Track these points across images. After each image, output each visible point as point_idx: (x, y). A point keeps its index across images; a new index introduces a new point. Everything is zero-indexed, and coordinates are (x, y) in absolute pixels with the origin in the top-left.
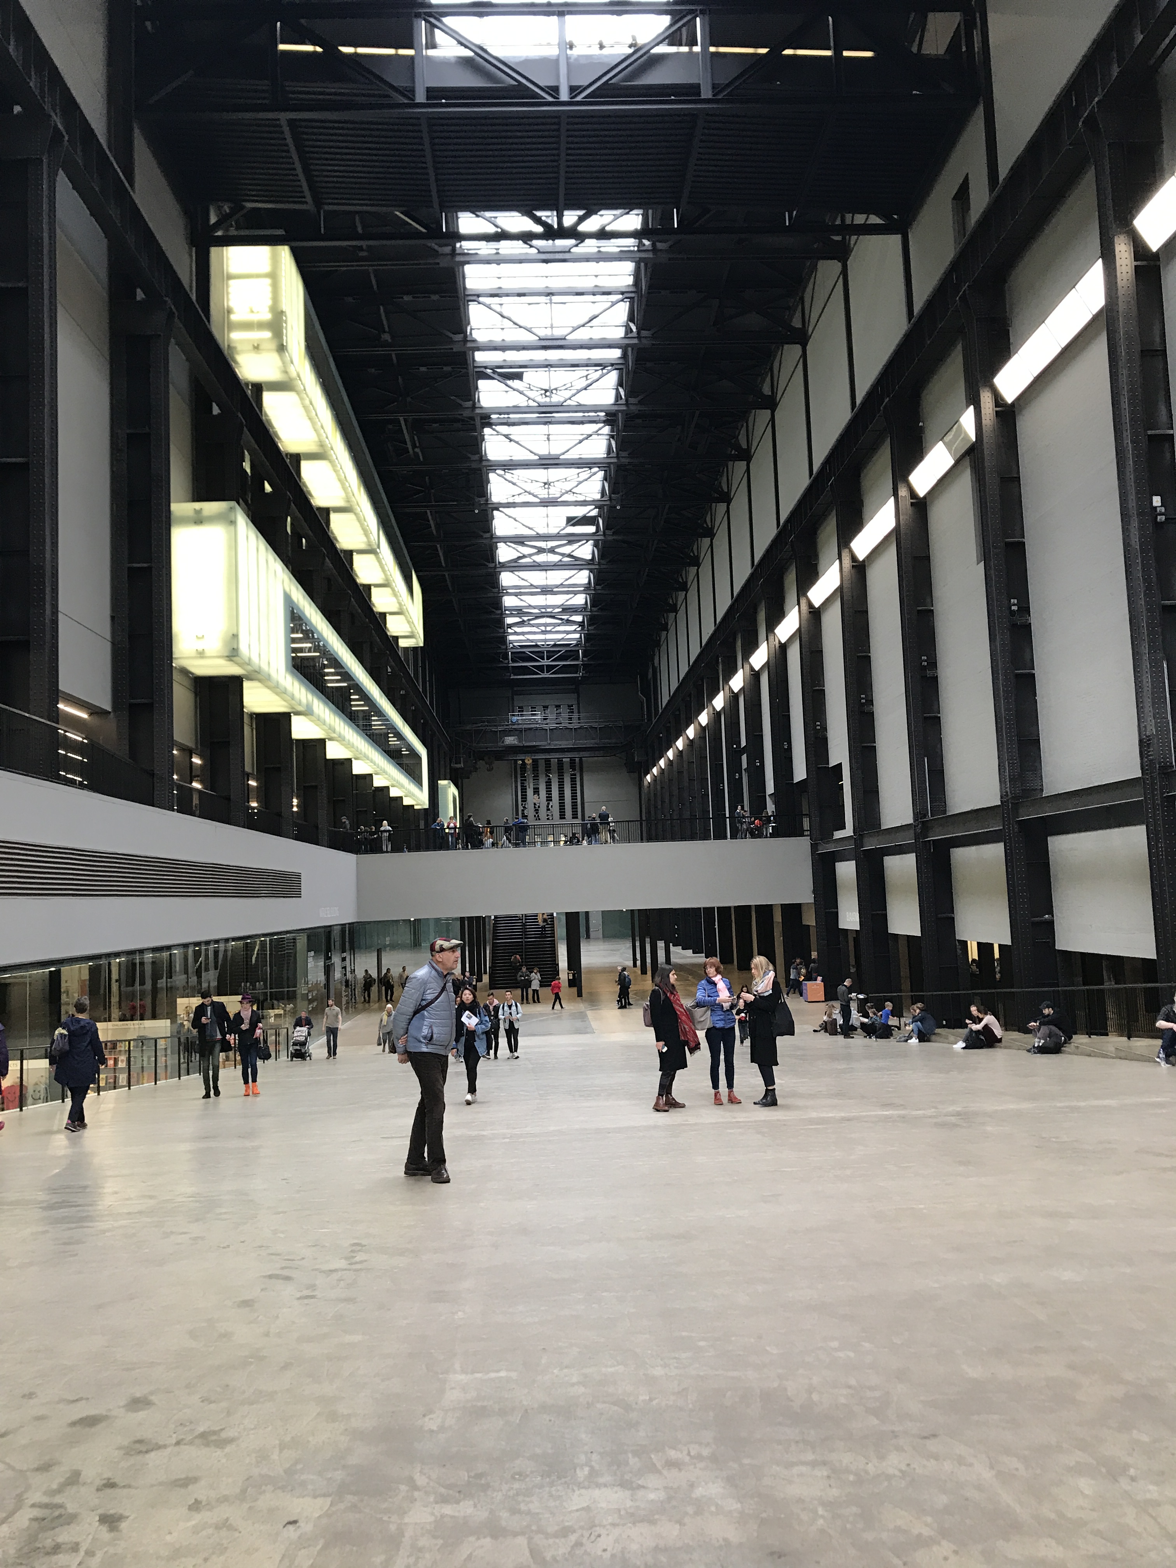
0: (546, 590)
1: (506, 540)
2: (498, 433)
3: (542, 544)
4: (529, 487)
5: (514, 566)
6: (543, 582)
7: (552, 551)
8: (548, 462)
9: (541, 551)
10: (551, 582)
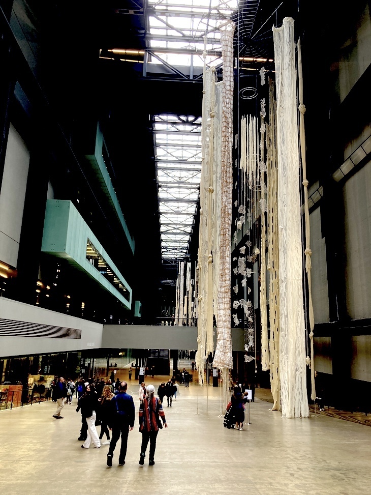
0: (175, 241)
1: (164, 224)
2: (164, 190)
3: (174, 226)
4: (172, 208)
5: (166, 233)
6: (174, 239)
7: (178, 229)
8: (178, 200)
9: (175, 228)
10: (177, 239)
